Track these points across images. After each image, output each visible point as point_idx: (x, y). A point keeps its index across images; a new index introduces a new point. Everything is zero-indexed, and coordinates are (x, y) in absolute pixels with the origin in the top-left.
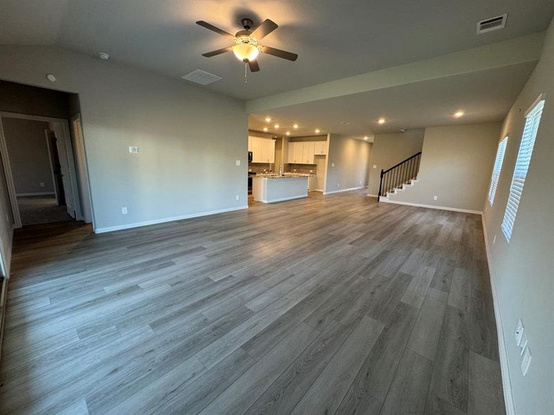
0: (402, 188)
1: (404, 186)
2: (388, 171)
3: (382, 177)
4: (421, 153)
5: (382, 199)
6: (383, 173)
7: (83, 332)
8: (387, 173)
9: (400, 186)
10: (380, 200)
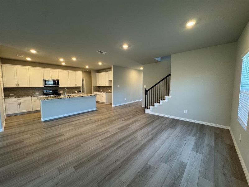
0: (159, 103)
1: (161, 101)
2: (149, 90)
3: (146, 94)
4: (170, 75)
5: (147, 111)
6: (146, 91)
8: (149, 91)
9: (158, 102)
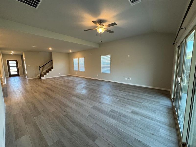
2: (42, 67)
3: (40, 69)
4: (52, 60)
5: (42, 78)
7: (155, 112)
10: (42, 79)
